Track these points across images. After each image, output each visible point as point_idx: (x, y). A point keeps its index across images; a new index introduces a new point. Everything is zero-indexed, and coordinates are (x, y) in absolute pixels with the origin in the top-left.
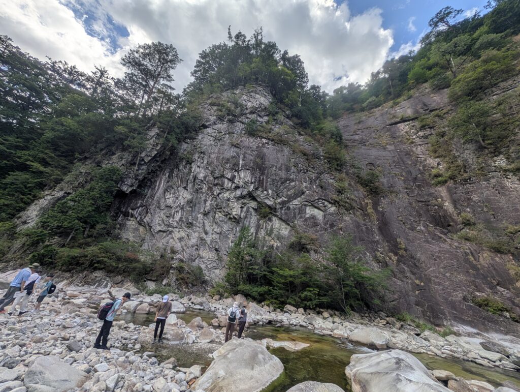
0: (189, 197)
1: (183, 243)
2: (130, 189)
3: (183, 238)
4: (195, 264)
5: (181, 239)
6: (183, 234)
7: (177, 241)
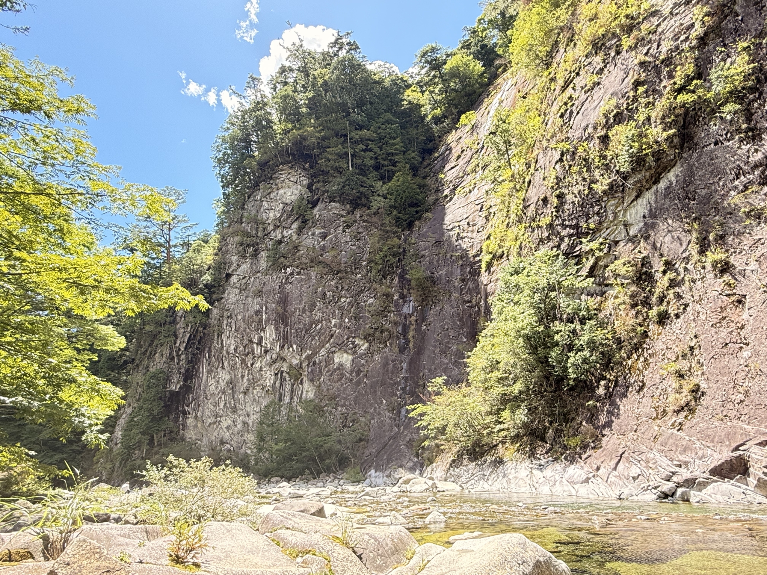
0: (227, 377)
1: (231, 431)
2: (178, 386)
3: (229, 426)
4: (242, 451)
5: (228, 428)
6: (229, 422)
7: (225, 430)
